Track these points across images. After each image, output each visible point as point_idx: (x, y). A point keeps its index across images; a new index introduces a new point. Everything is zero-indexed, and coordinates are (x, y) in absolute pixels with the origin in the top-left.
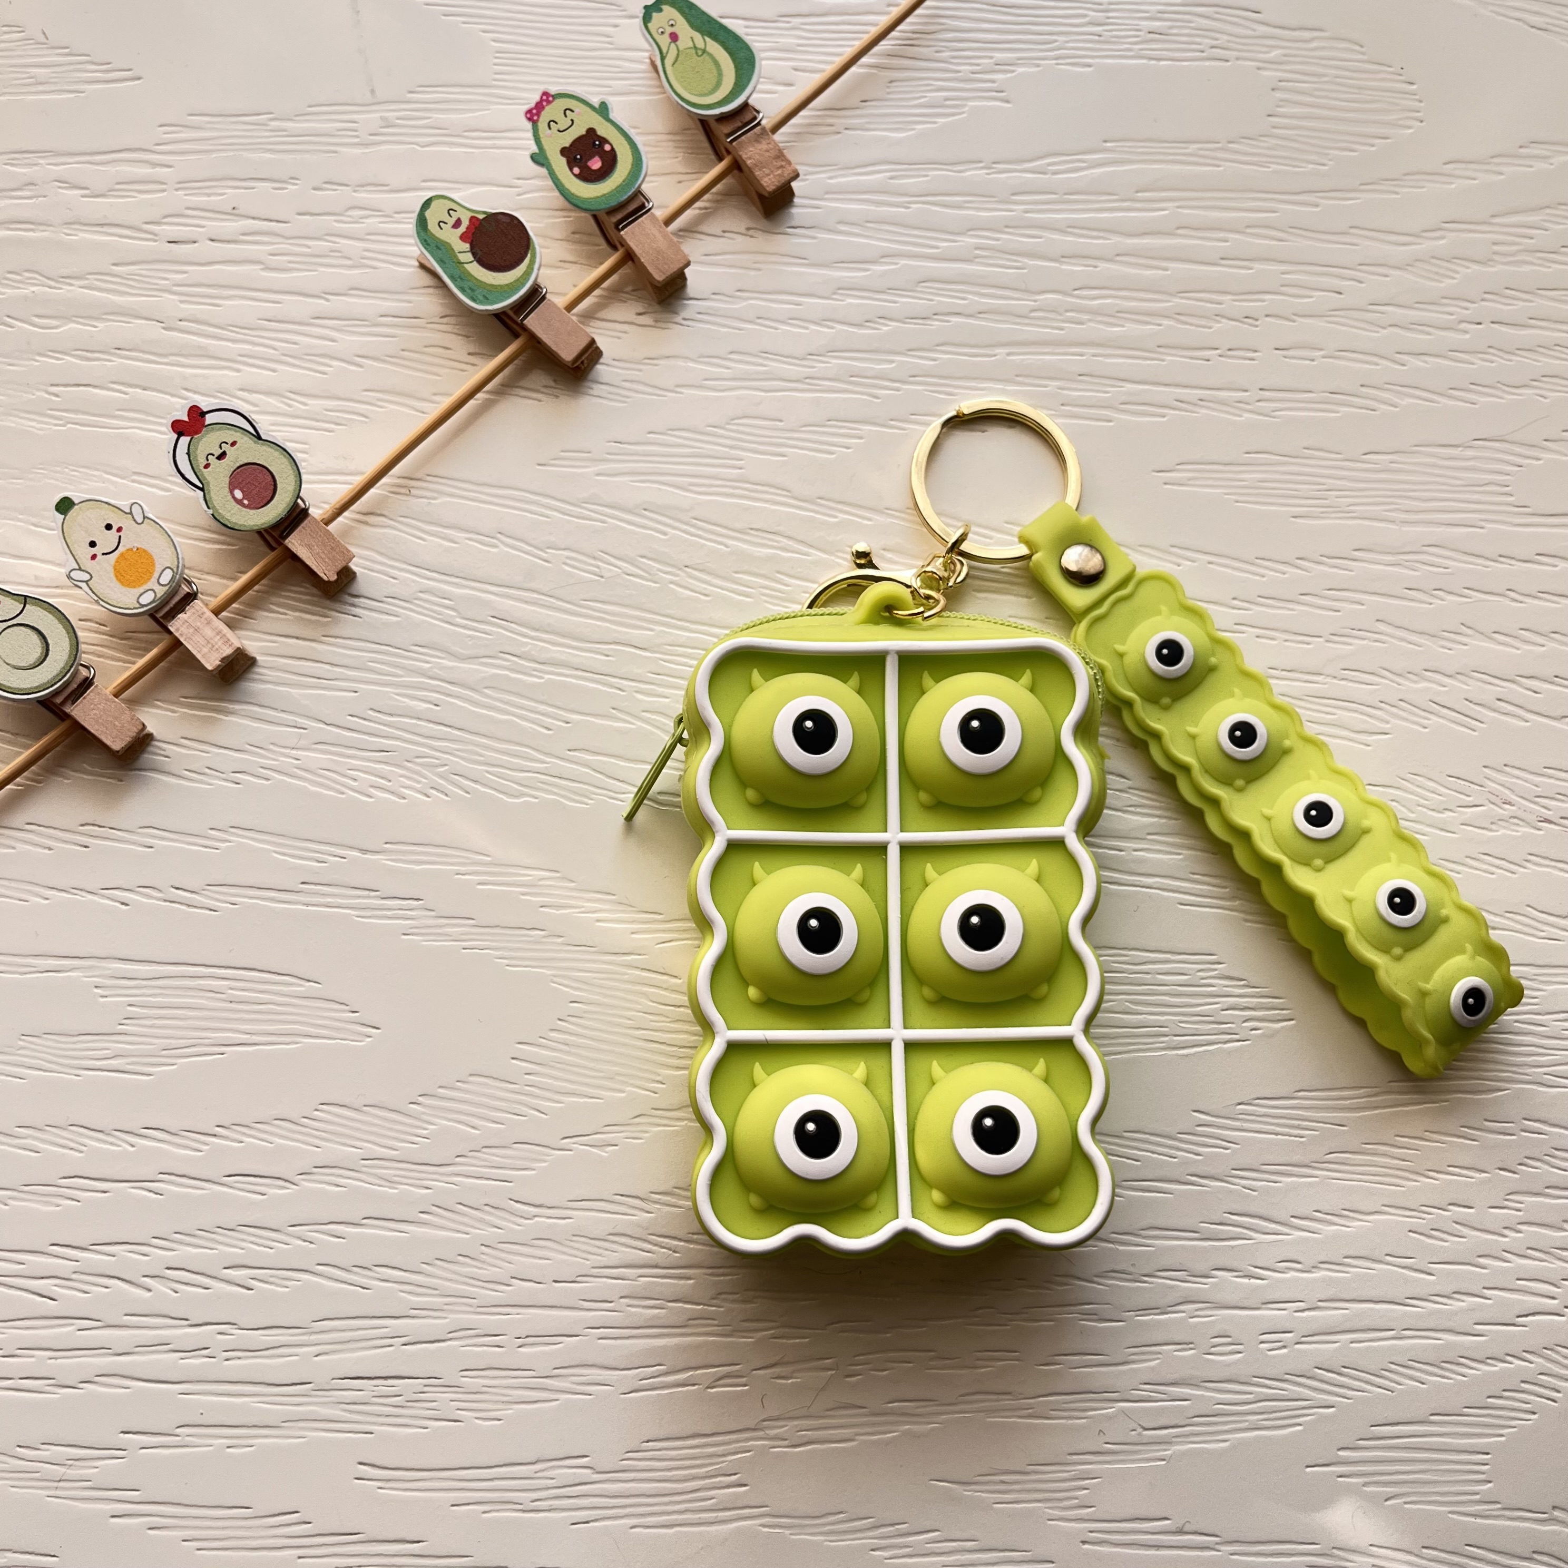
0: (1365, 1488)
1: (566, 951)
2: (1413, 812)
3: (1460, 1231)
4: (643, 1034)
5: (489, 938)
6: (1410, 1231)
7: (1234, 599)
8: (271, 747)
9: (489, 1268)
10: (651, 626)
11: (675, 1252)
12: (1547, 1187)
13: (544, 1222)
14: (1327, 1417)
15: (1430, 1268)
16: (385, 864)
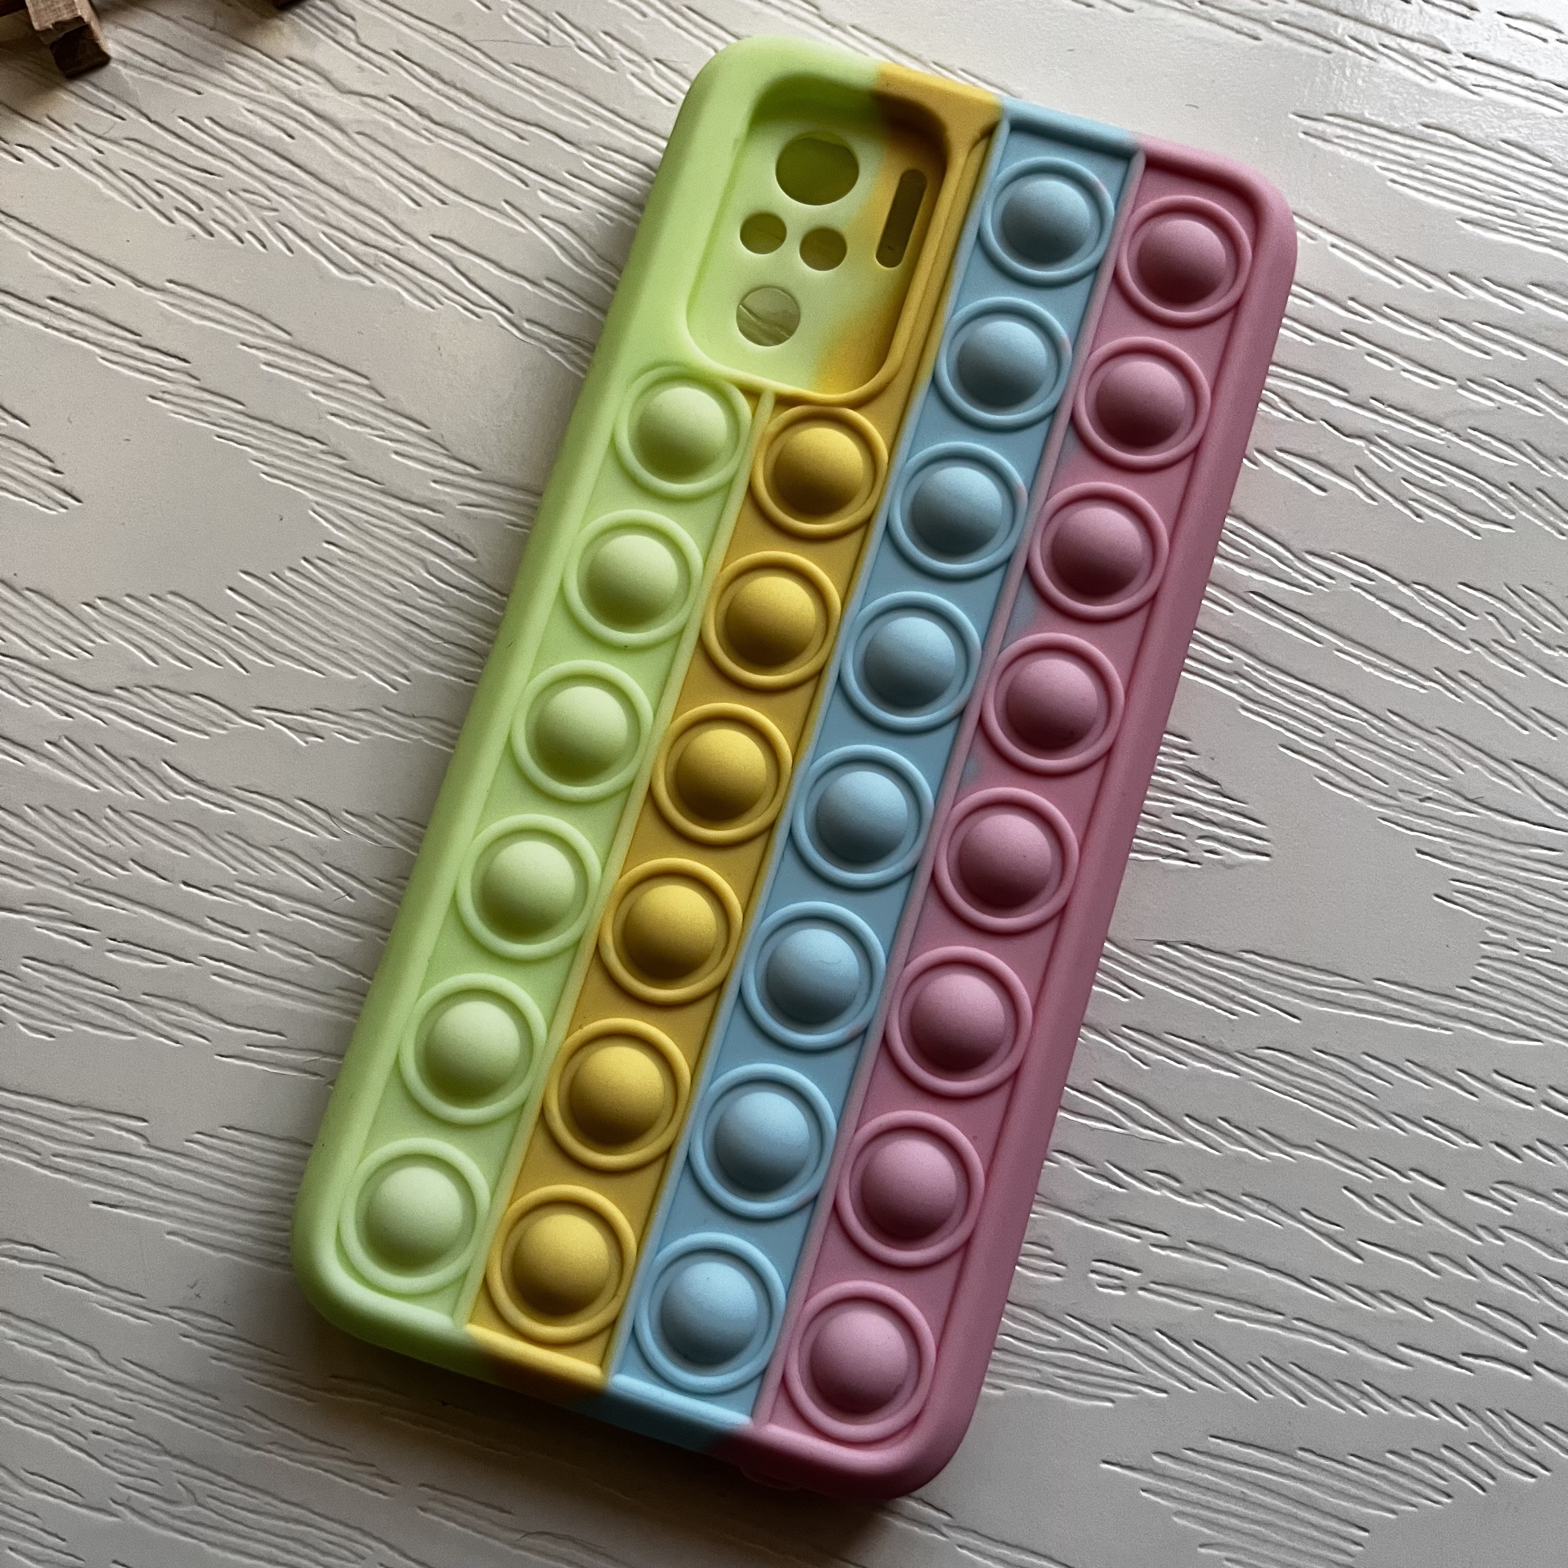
0: (1175, 1519)
1: (344, 479)
2: (1514, 638)
3: (1414, 1208)
4: (406, 612)
5: (254, 432)
6: (1346, 1188)
7: (1352, 299)
8: (75, 128)
9: (108, 839)
10: (588, 118)
11: (349, 895)
12: (1558, 1191)
13: (197, 803)
14: (1151, 1401)
15: (1358, 1245)
16: (159, 306)
